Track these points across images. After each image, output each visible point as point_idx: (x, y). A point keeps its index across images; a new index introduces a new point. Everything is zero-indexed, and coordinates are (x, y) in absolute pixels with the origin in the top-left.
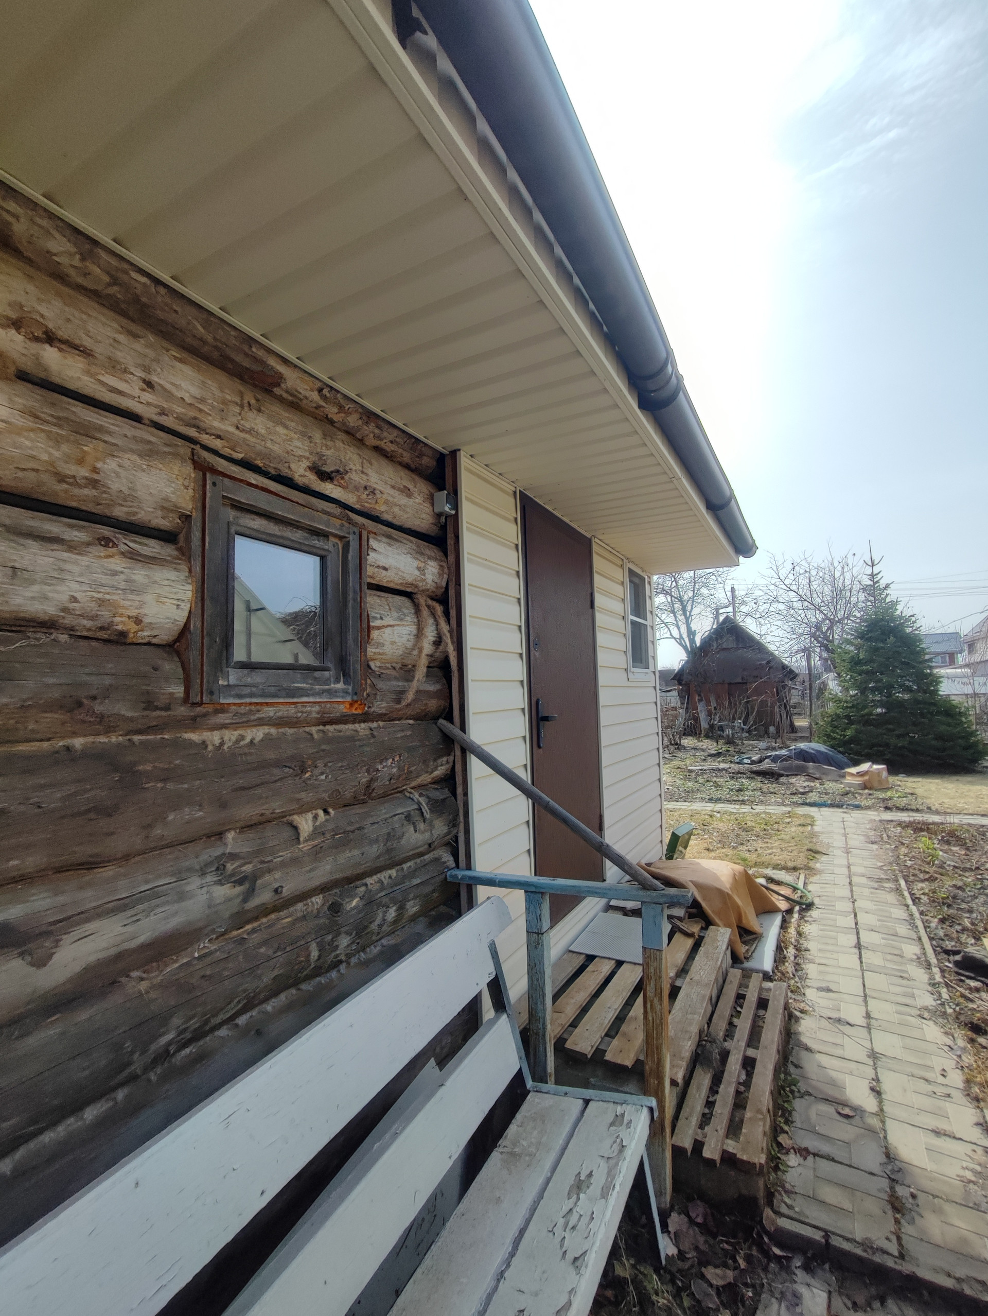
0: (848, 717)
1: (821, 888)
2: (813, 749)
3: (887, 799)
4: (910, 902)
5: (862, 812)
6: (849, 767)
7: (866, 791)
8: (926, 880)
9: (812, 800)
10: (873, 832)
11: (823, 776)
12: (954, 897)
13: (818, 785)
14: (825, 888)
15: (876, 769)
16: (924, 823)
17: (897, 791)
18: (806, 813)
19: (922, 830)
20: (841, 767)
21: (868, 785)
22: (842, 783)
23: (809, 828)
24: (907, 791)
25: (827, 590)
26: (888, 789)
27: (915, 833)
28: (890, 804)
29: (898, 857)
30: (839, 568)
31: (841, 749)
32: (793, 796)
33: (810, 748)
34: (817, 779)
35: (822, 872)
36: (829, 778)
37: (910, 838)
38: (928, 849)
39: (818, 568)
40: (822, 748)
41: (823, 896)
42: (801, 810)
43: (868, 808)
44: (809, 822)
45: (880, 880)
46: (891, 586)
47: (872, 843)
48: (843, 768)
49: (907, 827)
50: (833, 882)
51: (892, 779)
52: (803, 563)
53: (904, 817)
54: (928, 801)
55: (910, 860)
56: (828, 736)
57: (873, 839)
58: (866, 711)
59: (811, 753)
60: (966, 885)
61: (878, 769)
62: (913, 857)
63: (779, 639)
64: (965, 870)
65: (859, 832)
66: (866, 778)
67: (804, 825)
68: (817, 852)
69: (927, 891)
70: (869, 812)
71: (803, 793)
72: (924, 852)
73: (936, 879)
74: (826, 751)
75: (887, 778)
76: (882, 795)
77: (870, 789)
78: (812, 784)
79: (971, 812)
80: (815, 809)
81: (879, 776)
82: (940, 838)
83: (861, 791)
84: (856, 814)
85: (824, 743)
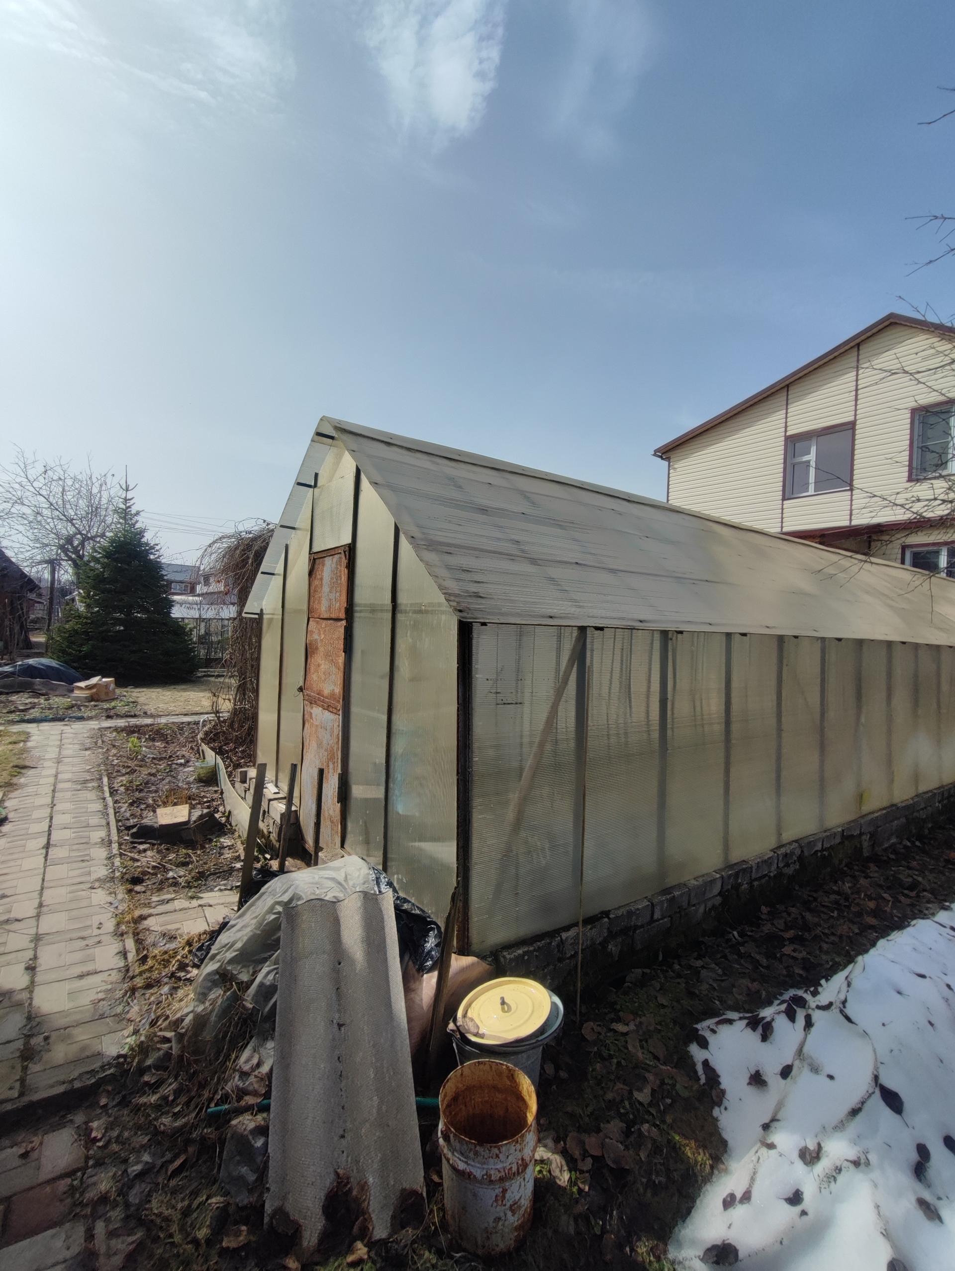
0: (86, 633)
1: (20, 801)
2: (43, 665)
3: (110, 709)
4: (107, 794)
5: (83, 723)
6: (80, 681)
7: (93, 703)
8: (127, 773)
9: (31, 717)
10: (89, 740)
11: (51, 692)
12: (147, 783)
13: (42, 701)
14: (24, 800)
15: (105, 682)
16: (137, 726)
17: (121, 700)
18: (21, 730)
19: (133, 732)
20: (71, 681)
21: (95, 697)
22: (69, 697)
23: (22, 744)
24: (131, 700)
25: (82, 503)
26: (113, 699)
27: (128, 735)
28: (112, 713)
29: (107, 758)
30: (97, 485)
31: (75, 665)
32: (8, 715)
33: (40, 664)
34: (43, 695)
35: (26, 785)
36: (57, 693)
37: (122, 740)
38: (135, 747)
39: (75, 479)
40: (54, 663)
41: (20, 809)
42: (15, 728)
43: (90, 718)
44: (23, 739)
45: (86, 781)
46: (141, 513)
47: (86, 750)
48: (72, 684)
49: (122, 731)
50: (35, 793)
51: (118, 691)
52: (58, 469)
53: (121, 723)
54: (146, 708)
55: (117, 759)
56: (63, 652)
57: (88, 745)
58: (105, 628)
59: (40, 669)
60: (158, 771)
61: (107, 682)
62: (121, 756)
63: (18, 545)
64: (161, 759)
65: (75, 741)
66: (94, 690)
67: (15, 743)
68: (25, 767)
69: (125, 782)
70: (91, 722)
71: (23, 711)
72: (130, 750)
73: (136, 770)
74: (58, 666)
75: (114, 690)
76: (106, 706)
77: (97, 701)
78: (36, 700)
79: (177, 713)
80: (34, 725)
81: (106, 688)
82: (147, 736)
83: (87, 704)
84: (78, 726)
85: (58, 659)
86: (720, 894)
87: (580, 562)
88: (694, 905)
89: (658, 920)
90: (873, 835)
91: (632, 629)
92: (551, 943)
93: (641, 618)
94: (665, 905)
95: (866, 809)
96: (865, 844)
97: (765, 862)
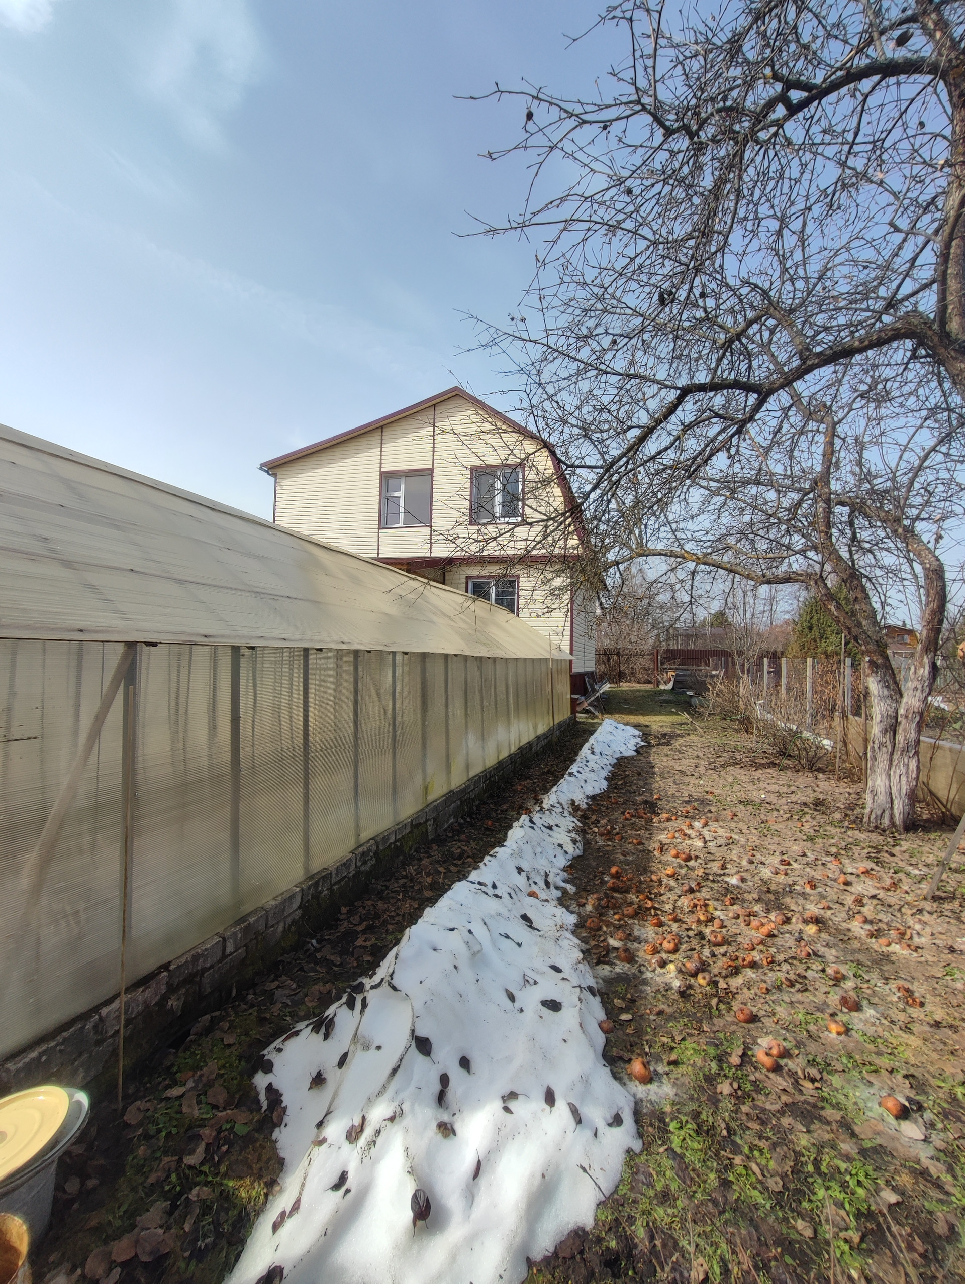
86: (299, 907)
87: (135, 569)
88: (273, 926)
89: (231, 954)
90: (435, 819)
91: (193, 644)
92: (83, 1027)
93: (206, 632)
94: (240, 935)
95: (431, 798)
96: (430, 829)
97: (343, 865)
